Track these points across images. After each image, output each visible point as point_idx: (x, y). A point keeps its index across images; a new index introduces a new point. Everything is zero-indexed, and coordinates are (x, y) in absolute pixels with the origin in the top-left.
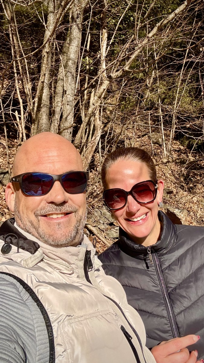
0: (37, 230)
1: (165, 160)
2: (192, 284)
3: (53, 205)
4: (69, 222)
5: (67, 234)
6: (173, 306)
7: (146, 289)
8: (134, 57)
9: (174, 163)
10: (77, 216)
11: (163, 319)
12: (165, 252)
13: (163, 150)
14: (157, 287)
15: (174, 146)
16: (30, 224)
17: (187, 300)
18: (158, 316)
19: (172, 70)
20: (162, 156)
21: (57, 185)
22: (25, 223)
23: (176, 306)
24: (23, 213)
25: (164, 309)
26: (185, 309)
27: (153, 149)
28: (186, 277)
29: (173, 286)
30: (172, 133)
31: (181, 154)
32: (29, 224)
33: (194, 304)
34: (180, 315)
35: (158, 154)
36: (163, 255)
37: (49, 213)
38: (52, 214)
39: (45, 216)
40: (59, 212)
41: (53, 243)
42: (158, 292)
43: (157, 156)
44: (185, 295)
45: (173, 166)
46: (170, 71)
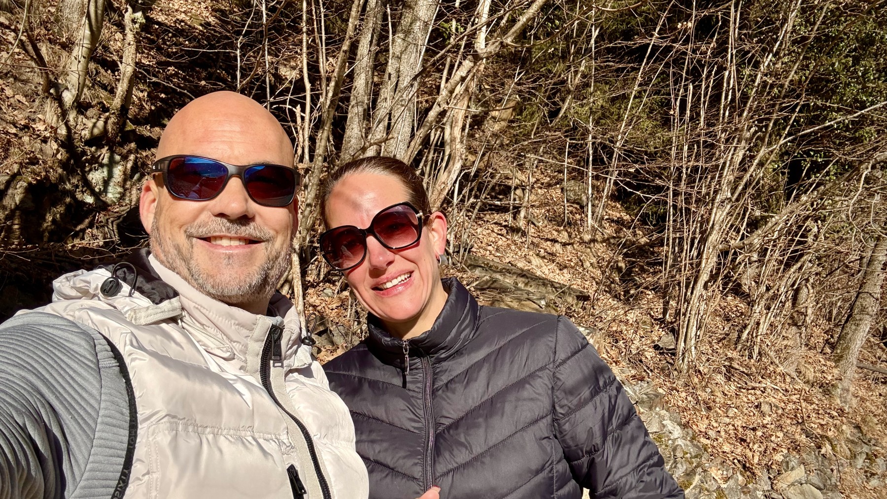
0: (188, 264)
1: (587, 237)
2: (481, 420)
3: (225, 221)
4: (251, 257)
5: (242, 278)
6: (436, 459)
7: (397, 422)
8: (525, 20)
9: (604, 244)
10: (269, 249)
11: (411, 483)
12: (443, 356)
13: (587, 216)
14: (419, 422)
15: (610, 212)
16: (176, 252)
17: (464, 450)
18: (404, 475)
19: (612, 58)
20: (582, 228)
21: (235, 185)
22: (166, 249)
23: (441, 459)
24: (165, 231)
25: (418, 463)
26: (457, 468)
27: (566, 212)
28: (474, 406)
29: (447, 422)
30: (608, 184)
31: (621, 229)
32: (173, 251)
33: (476, 459)
34: (445, 478)
35: (576, 224)
36: (440, 361)
37: (215, 234)
38: (221, 238)
39: (207, 239)
40: (233, 234)
41: (212, 291)
42: (417, 431)
43: (573, 226)
44: (463, 440)
45: (600, 248)
46: (610, 61)
